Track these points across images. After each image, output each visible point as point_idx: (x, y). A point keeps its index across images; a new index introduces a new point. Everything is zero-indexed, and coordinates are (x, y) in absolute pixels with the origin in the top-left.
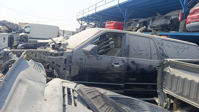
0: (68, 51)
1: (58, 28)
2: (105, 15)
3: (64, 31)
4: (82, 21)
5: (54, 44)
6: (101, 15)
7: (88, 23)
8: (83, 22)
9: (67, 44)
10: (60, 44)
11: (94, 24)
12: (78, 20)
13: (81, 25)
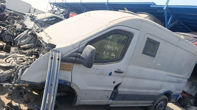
0: (36, 19)
1: (31, 5)
2: (72, 7)
3: (35, 9)
4: (54, 5)
5: (31, 15)
6: (70, 5)
7: (58, 9)
8: (55, 7)
9: (36, 17)
10: (33, 16)
11: (62, 11)
12: (50, 4)
13: (53, 8)
